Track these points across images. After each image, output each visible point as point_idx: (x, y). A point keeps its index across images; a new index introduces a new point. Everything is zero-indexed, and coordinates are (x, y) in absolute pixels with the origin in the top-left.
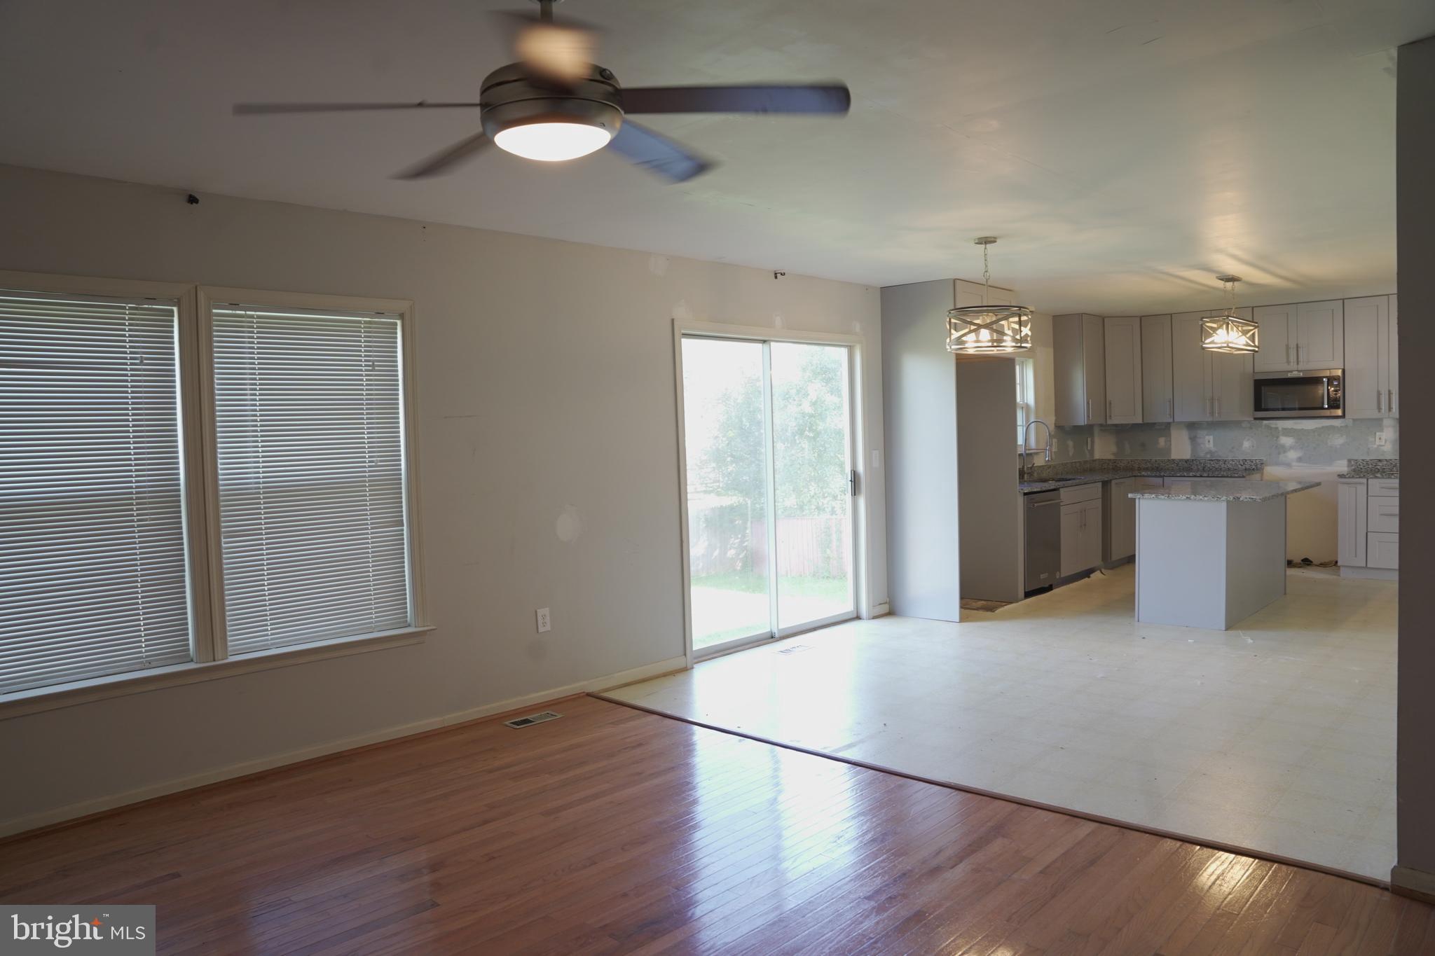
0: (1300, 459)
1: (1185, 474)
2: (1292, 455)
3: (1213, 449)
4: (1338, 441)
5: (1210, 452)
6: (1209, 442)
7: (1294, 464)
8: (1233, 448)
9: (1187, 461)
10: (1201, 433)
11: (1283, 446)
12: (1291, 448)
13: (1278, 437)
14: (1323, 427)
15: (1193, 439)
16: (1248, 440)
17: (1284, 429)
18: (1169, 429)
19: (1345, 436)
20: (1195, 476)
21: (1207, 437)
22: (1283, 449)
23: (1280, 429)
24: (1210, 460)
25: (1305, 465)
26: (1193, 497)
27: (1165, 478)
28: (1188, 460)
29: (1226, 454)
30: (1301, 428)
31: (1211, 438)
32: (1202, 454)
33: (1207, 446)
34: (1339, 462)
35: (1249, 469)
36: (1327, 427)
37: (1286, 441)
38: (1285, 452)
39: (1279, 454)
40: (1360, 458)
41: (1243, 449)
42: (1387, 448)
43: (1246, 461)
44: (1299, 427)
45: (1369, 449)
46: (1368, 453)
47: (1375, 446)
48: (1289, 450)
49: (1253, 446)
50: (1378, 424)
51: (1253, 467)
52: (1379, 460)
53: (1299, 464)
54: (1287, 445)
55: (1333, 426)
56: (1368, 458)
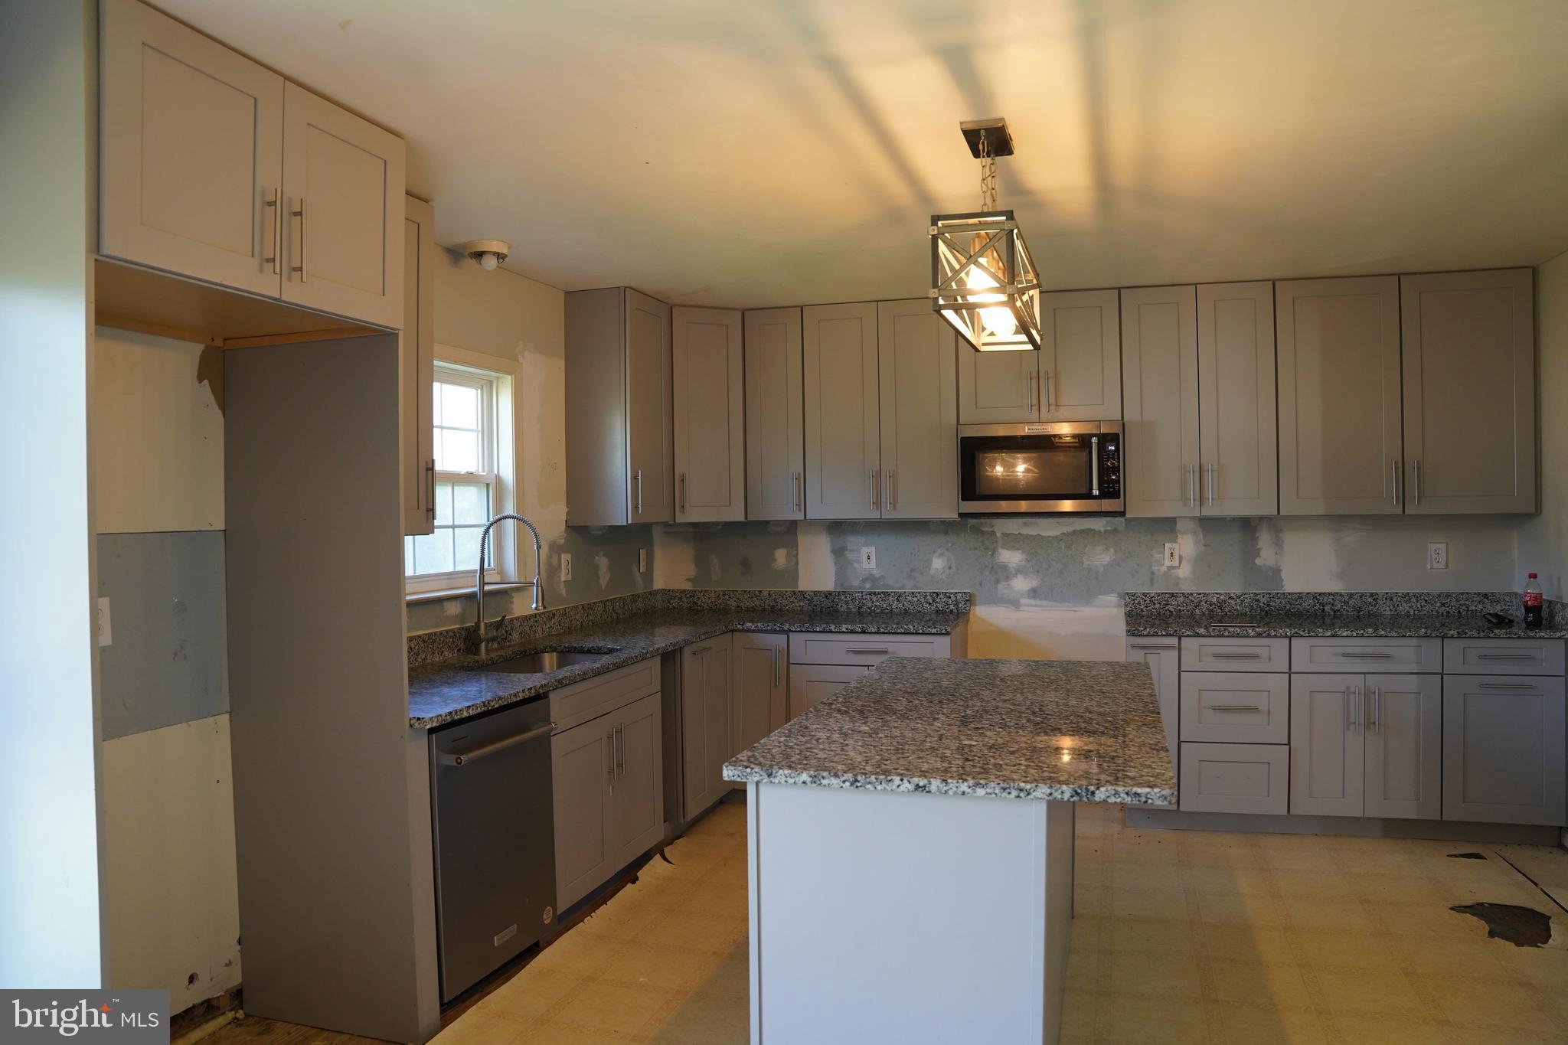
0: (1034, 593)
1: (833, 627)
2: (1021, 584)
3: (877, 573)
4: (1101, 558)
5: (871, 578)
6: (869, 557)
7: (1024, 601)
8: (913, 570)
9: (828, 595)
10: (852, 541)
11: (1005, 568)
12: (1019, 571)
13: (994, 551)
14: (1074, 532)
15: (838, 553)
16: (941, 555)
17: (1004, 535)
18: (796, 534)
19: (1112, 550)
20: (852, 632)
21: (865, 550)
22: (1004, 573)
23: (999, 535)
24: (870, 593)
25: (1044, 603)
26: (935, 784)
27: (791, 634)
28: (830, 593)
29: (897, 581)
30: (1034, 533)
31: (872, 550)
32: (856, 583)
33: (865, 565)
34: (1101, 597)
35: (943, 612)
36: (1082, 531)
37: (1011, 557)
38: (1008, 578)
39: (997, 582)
40: (1140, 590)
41: (932, 572)
42: (1184, 571)
43: (938, 595)
44: (1032, 531)
45: (1153, 573)
46: (1152, 580)
47: (1164, 569)
48: (1015, 576)
49: (950, 568)
50: (1167, 526)
51: (952, 607)
52: (1173, 595)
53: (1032, 602)
54: (1011, 565)
55: (1091, 530)
56: (1153, 591)
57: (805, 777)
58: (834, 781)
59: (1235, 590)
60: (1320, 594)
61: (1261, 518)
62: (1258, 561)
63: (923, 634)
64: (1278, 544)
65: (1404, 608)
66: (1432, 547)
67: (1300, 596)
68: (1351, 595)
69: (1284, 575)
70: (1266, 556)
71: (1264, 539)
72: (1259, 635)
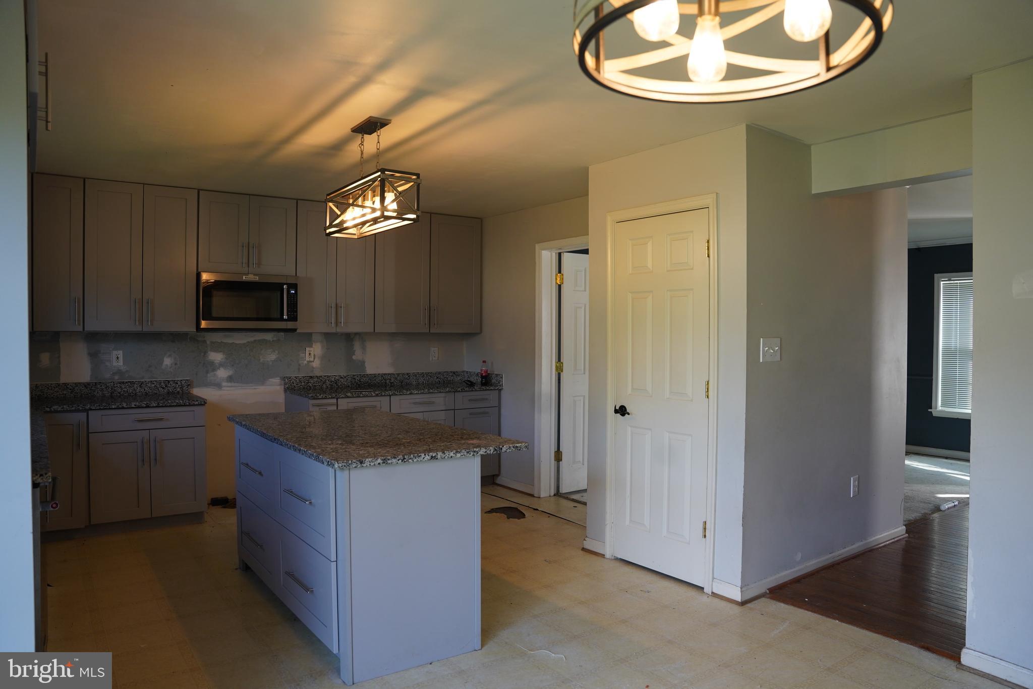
0: (230, 379)
2: (222, 373)
3: (123, 368)
4: (271, 356)
5: (119, 372)
6: (118, 358)
7: (224, 384)
8: (150, 367)
9: (86, 385)
10: (108, 346)
11: (212, 363)
12: (221, 365)
13: (205, 353)
14: (255, 341)
15: (94, 356)
16: (170, 356)
17: (212, 343)
18: (58, 341)
19: (277, 352)
21: (115, 353)
22: (212, 367)
23: (208, 343)
24: (120, 383)
25: (236, 384)
28: (89, 384)
29: (139, 374)
30: (231, 341)
31: (120, 353)
32: (108, 376)
33: (115, 364)
34: (270, 380)
35: (173, 393)
36: (259, 341)
37: (216, 357)
38: (214, 370)
39: (207, 372)
40: (293, 376)
41: (164, 367)
42: (316, 364)
43: (169, 381)
44: (229, 341)
45: (299, 365)
46: (299, 369)
47: (306, 362)
48: (219, 368)
49: (176, 364)
50: (308, 338)
51: (178, 390)
52: (311, 377)
53: (229, 384)
54: (216, 362)
55: (265, 340)
56: (300, 375)
57: (379, 461)
58: (394, 461)
59: (343, 374)
60: (385, 374)
61: (356, 334)
62: (354, 357)
63: (190, 405)
64: (364, 348)
65: (421, 380)
66: (433, 349)
67: (375, 375)
68: (398, 374)
69: (366, 364)
70: (358, 355)
71: (357, 346)
72: (377, 395)
